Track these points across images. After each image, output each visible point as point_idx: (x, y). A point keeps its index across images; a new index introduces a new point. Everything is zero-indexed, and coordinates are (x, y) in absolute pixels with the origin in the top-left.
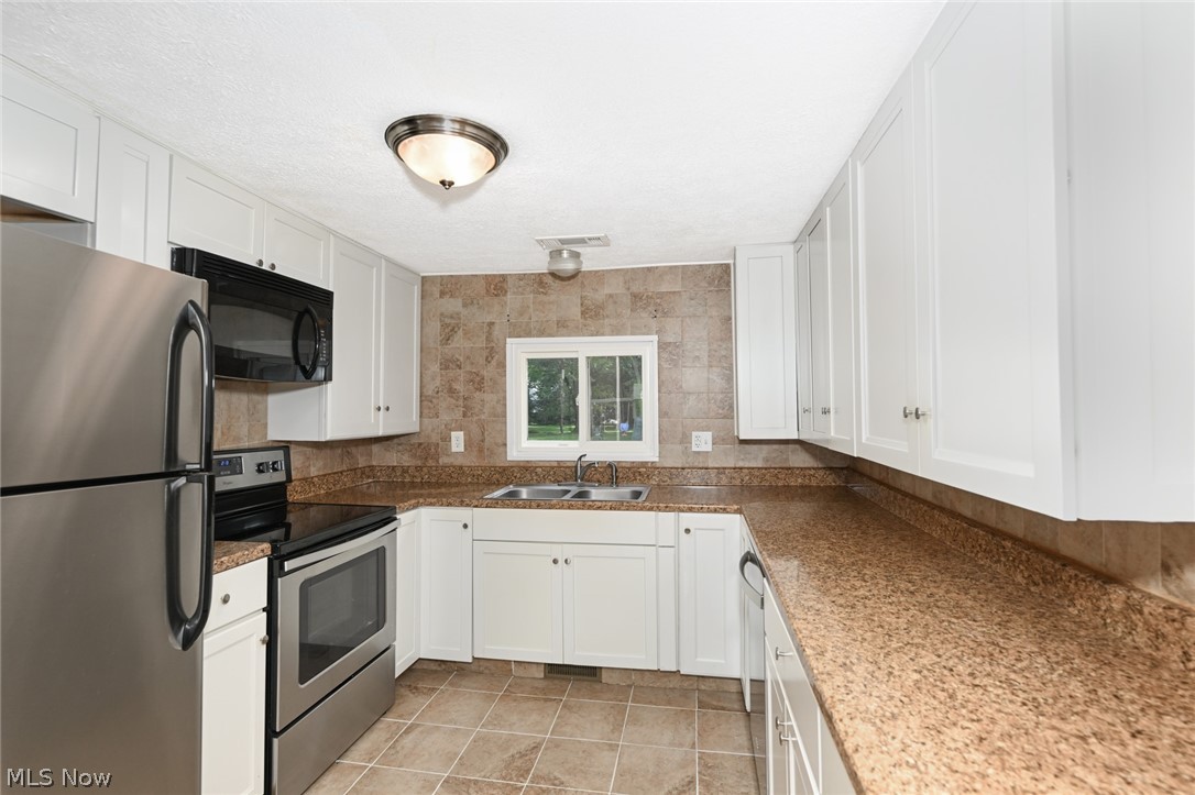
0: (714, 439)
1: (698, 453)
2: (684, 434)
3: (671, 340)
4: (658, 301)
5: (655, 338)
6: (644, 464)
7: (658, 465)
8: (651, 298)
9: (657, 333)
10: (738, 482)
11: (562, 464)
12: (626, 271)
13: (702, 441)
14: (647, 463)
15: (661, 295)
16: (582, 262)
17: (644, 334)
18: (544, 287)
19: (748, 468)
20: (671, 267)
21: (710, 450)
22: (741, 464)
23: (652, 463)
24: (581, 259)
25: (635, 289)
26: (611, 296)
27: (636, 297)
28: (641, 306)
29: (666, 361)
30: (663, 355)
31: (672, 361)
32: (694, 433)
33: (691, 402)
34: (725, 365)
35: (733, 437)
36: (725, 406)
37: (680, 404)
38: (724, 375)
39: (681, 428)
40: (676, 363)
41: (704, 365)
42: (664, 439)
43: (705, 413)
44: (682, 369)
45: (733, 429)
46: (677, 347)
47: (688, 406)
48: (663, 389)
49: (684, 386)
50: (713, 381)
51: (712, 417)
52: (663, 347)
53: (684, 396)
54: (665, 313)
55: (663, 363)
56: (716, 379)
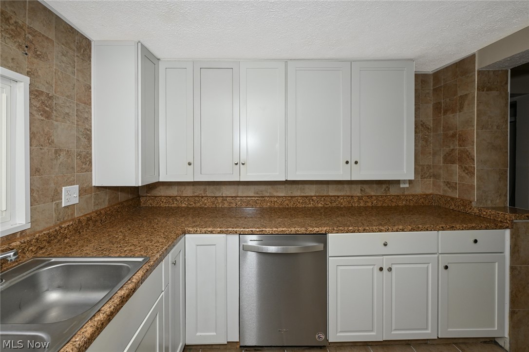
0: (80, 191)
1: (67, 207)
2: (56, 190)
3: (44, 89)
4: (30, 37)
5: (26, 80)
6: (14, 236)
7: (29, 231)
8: (22, 28)
9: (28, 74)
13: (70, 196)
15: (33, 32)
17: (10, 69)
21: (77, 202)
22: (97, 208)
23: (24, 231)
28: (9, 32)
29: (38, 110)
30: (35, 103)
31: (45, 111)
32: (63, 188)
33: (62, 157)
34: (87, 126)
35: (91, 187)
36: (86, 160)
37: (52, 160)
38: (87, 135)
39: (53, 185)
40: (48, 116)
41: (73, 123)
42: (35, 200)
43: (73, 168)
44: (55, 123)
45: (92, 182)
46: (50, 98)
47: (59, 162)
48: (35, 142)
49: (55, 141)
50: (78, 139)
51: (78, 172)
52: (34, 93)
53: (56, 152)
54: (38, 56)
55: (34, 113)
56: (81, 137)
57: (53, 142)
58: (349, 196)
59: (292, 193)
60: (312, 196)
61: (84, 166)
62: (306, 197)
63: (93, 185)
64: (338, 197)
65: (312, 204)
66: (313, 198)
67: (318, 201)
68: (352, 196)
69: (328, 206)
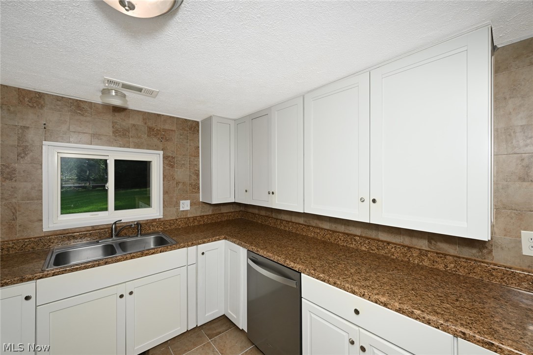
0: (191, 203)
1: (183, 211)
2: (177, 202)
3: (170, 155)
4: (163, 133)
5: (161, 152)
6: (154, 220)
7: (162, 220)
8: (159, 131)
9: (162, 150)
10: (202, 223)
11: (96, 228)
12: (145, 113)
13: (185, 205)
14: (156, 219)
15: (165, 130)
16: (127, 101)
17: (155, 150)
18: (80, 110)
19: (206, 215)
20: (171, 117)
21: (189, 209)
22: (203, 214)
23: (159, 219)
24: (127, 98)
25: (150, 124)
26: (134, 125)
27: (150, 129)
28: (153, 135)
29: (167, 165)
30: (165, 162)
31: (171, 165)
32: (181, 201)
33: (180, 186)
34: (196, 169)
35: (199, 202)
36: (196, 188)
37: (174, 187)
38: (196, 173)
39: (175, 199)
40: (172, 166)
41: (187, 168)
42: (165, 206)
43: (187, 191)
44: (176, 169)
45: (199, 199)
46: (173, 158)
47: (178, 188)
48: (166, 180)
49: (176, 178)
50: (190, 176)
51: (190, 193)
52: (165, 158)
53: (177, 183)
54: (167, 140)
55: (165, 166)
56: (192, 175)
57: (175, 179)
58: (404, 246)
59: (336, 227)
60: (355, 236)
61: (194, 190)
62: (348, 235)
63: (201, 201)
64: (388, 243)
65: (355, 245)
66: (356, 238)
67: (361, 243)
68: (409, 248)
69: (374, 252)
